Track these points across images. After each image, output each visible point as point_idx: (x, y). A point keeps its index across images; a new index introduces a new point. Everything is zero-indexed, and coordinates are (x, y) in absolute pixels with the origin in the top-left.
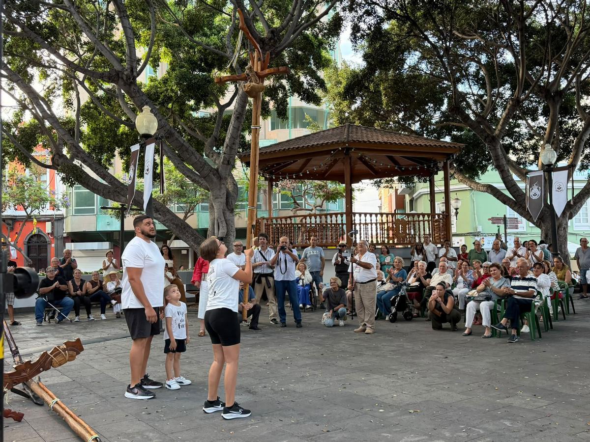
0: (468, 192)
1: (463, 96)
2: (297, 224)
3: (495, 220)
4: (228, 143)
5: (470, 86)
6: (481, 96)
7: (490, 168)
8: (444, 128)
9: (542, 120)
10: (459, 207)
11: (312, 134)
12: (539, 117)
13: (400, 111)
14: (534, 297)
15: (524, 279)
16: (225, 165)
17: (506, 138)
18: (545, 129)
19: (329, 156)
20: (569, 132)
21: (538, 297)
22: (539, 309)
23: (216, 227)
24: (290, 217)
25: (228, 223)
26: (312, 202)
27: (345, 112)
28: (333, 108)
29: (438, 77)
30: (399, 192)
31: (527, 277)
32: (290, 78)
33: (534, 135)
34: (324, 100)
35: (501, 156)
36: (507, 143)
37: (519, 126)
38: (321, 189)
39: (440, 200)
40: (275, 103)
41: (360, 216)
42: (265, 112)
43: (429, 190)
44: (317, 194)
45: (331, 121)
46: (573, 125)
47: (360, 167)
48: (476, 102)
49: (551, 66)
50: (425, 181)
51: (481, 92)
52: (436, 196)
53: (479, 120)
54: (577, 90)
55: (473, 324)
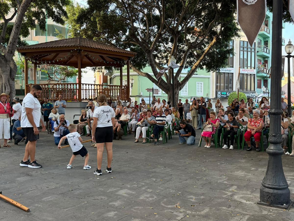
0: (137, 76)
1: (136, 29)
2: (51, 88)
3: (148, 90)
4: (11, 41)
5: (139, 24)
6: (144, 30)
7: (147, 65)
8: (127, 44)
9: (170, 45)
10: (133, 83)
11: (60, 40)
12: (169, 43)
13: (106, 33)
14: (165, 124)
15: (161, 117)
16: (9, 54)
17: (155, 51)
18: (171, 49)
19: (70, 53)
20: (181, 51)
21: (166, 125)
22: (167, 130)
23: (3, 88)
24: (47, 84)
25: (11, 87)
26: (59, 77)
27: (77, 30)
28: (71, 27)
29: (125, 18)
30: (104, 74)
31: (162, 116)
32: (48, 9)
33: (166, 51)
34: (66, 22)
35: (153, 60)
36: (155, 54)
37: (160, 46)
38: (64, 70)
39: (125, 79)
40: (38, 21)
41: (86, 85)
42: (33, 25)
43: (120, 74)
44: (62, 73)
45: (70, 34)
46: (183, 48)
47: (86, 60)
48: (142, 32)
49: (175, 19)
50: (118, 70)
51: (144, 28)
52: (123, 77)
53: (143, 42)
54: (186, 31)
55: (139, 138)
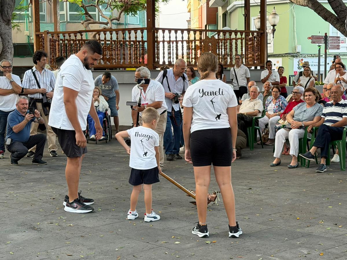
3: (314, 39)
10: (276, 23)
15: (337, 105)
24: (80, 32)
25: (4, 38)
26: (107, 13)
30: (211, 4)
31: (340, 103)
39: (255, 15)
41: (164, 32)
43: (244, 2)
44: (114, 4)
52: (252, 10)
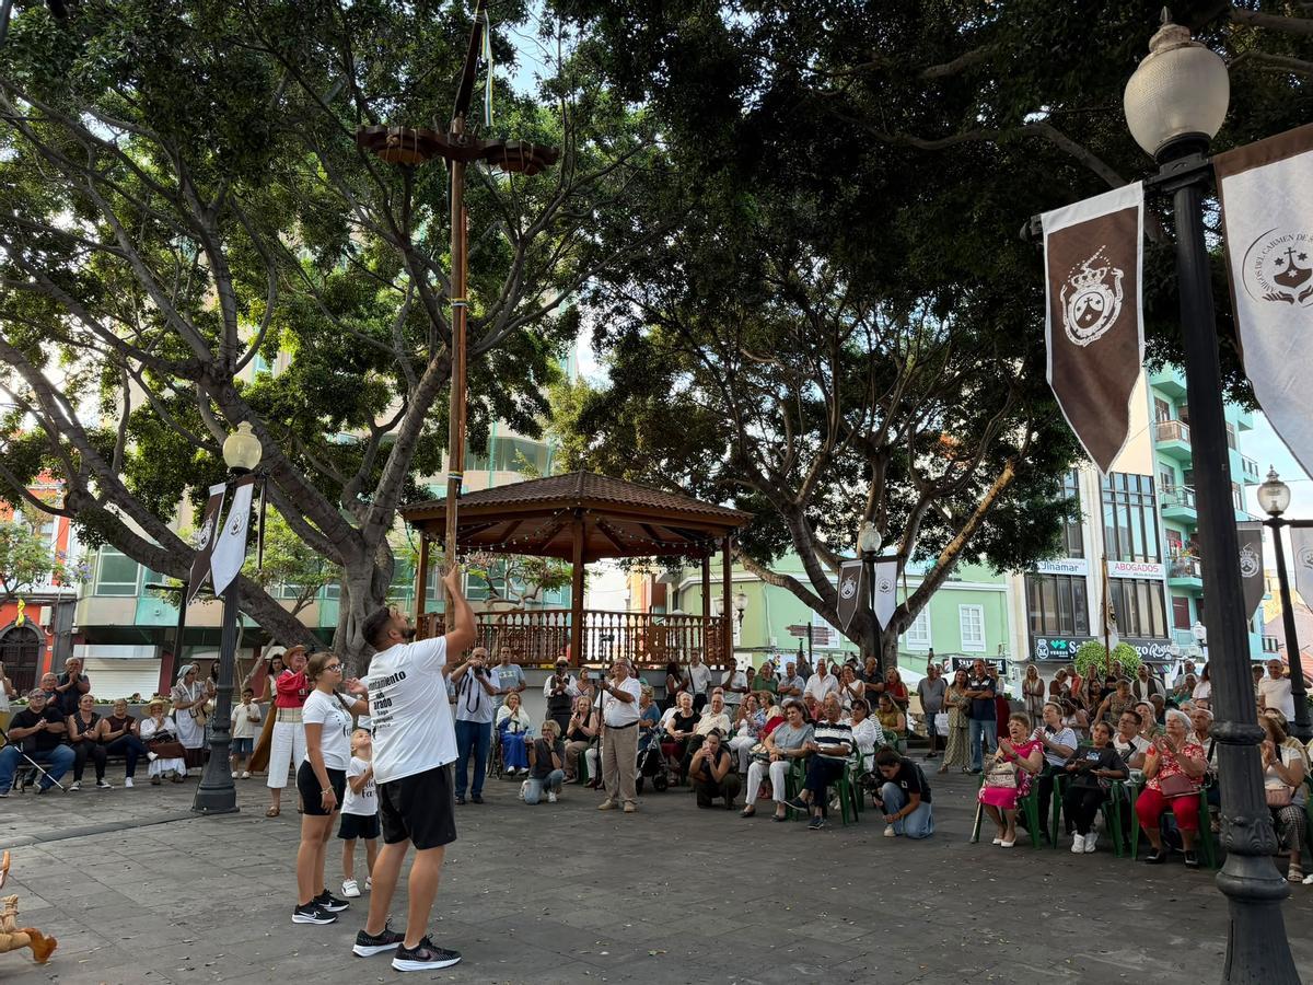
0: (758, 585)
1: (754, 443)
2: (492, 626)
3: (795, 630)
4: (383, 488)
5: (764, 430)
6: (780, 445)
7: (789, 549)
8: (724, 487)
9: (862, 486)
10: (744, 607)
11: (525, 482)
12: (859, 481)
13: (663, 457)
14: (848, 755)
15: (834, 727)
16: (375, 525)
17: (812, 507)
18: (867, 499)
19: (550, 518)
20: (899, 505)
22: (853, 775)
23: (349, 627)
26: (518, 588)
27: (579, 452)
28: (561, 444)
29: (719, 412)
30: (657, 578)
31: (838, 723)
32: (495, 394)
33: (851, 506)
34: (547, 431)
35: (805, 534)
36: (813, 514)
37: (830, 491)
38: (535, 569)
39: (716, 595)
41: (594, 616)
43: (701, 578)
44: (529, 576)
45: (558, 463)
46: (906, 495)
47: (598, 537)
48: (771, 452)
49: (875, 409)
50: (696, 565)
51: (779, 439)
52: (712, 588)
53: (776, 479)
54: (912, 445)
55: (758, 798)
